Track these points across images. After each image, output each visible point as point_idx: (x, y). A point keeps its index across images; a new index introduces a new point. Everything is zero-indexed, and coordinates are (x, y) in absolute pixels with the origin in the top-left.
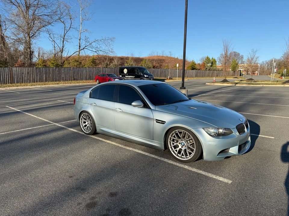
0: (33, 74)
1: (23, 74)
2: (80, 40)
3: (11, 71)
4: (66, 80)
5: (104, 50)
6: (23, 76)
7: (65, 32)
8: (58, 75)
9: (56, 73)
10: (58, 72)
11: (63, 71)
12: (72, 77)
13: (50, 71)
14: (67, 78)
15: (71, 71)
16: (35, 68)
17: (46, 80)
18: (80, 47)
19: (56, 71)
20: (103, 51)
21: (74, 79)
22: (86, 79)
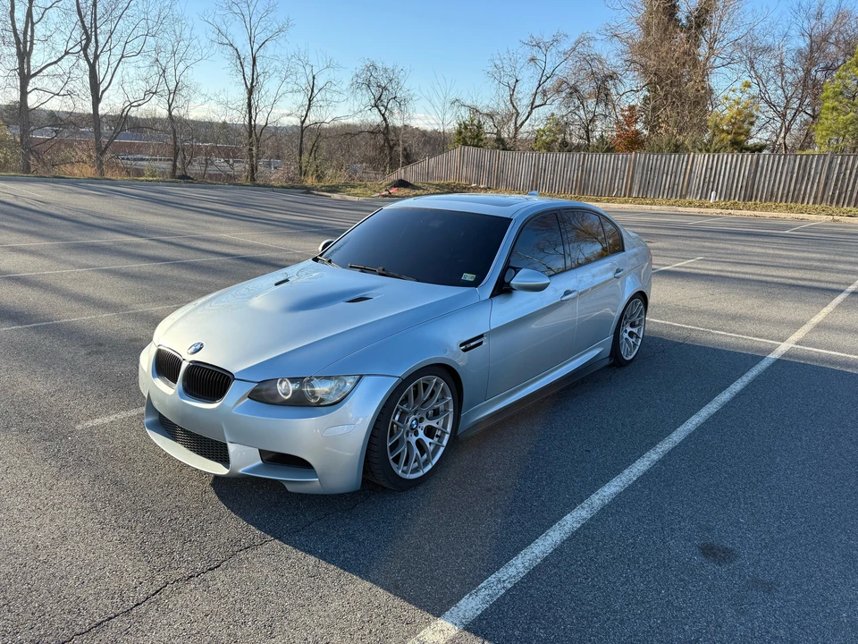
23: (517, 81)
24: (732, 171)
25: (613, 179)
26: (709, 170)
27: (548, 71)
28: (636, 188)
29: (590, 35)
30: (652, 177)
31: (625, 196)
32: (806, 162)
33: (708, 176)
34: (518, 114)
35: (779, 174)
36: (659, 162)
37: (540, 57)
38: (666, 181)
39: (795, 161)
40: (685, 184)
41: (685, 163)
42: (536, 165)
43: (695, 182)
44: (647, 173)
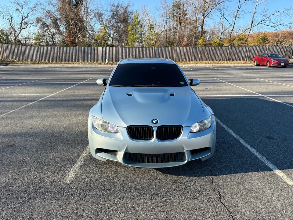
0: (190, 53)
1: (181, 53)
2: (254, 14)
3: (172, 50)
4: (220, 60)
5: (286, 24)
6: (181, 55)
7: (239, 7)
8: (213, 54)
9: (212, 52)
10: (213, 51)
11: (219, 50)
12: (228, 57)
13: (206, 50)
14: (222, 58)
15: (227, 50)
16: (192, 48)
17: (200, 60)
18: (253, 22)
19: (212, 50)
20: (284, 24)
21: (230, 60)
22: (244, 60)
23: (12, 18)
24: (110, 52)
25: (72, 56)
26: (103, 52)
27: (25, 15)
28: (81, 59)
29: (41, 3)
30: (85, 55)
31: (77, 62)
32: (130, 50)
33: (103, 54)
34: (15, 31)
35: (123, 53)
36: (87, 50)
37: (20, 9)
38: (91, 56)
39: (127, 49)
40: (97, 57)
41: (95, 50)
42: (40, 51)
43: (100, 56)
44: (83, 54)
